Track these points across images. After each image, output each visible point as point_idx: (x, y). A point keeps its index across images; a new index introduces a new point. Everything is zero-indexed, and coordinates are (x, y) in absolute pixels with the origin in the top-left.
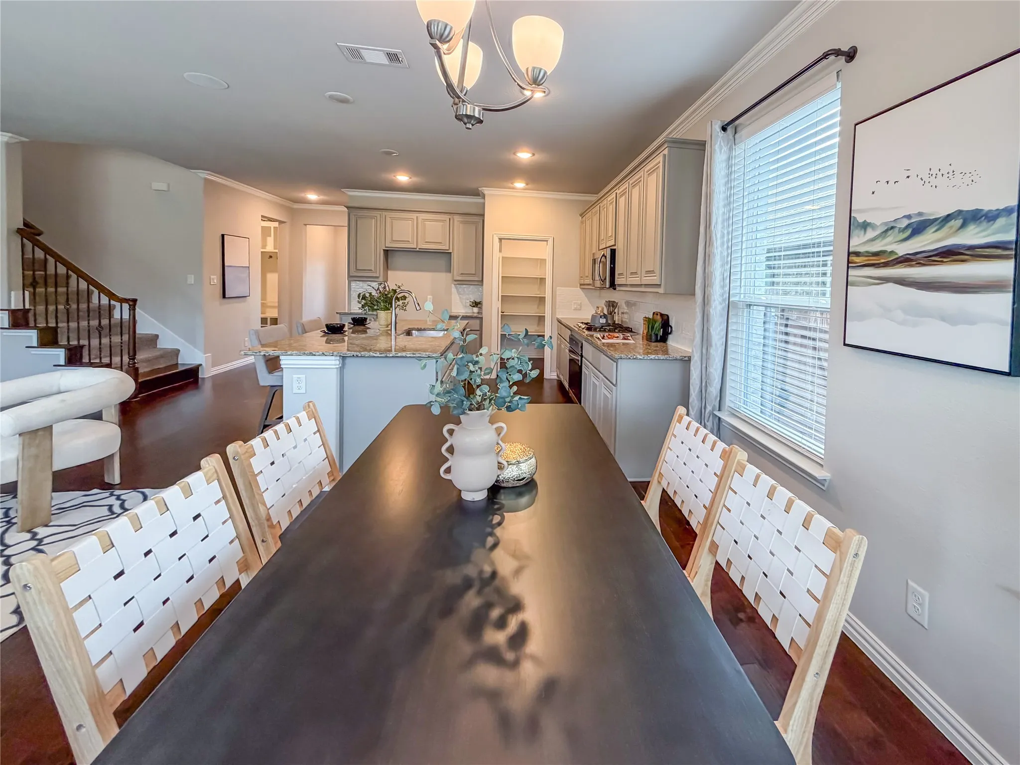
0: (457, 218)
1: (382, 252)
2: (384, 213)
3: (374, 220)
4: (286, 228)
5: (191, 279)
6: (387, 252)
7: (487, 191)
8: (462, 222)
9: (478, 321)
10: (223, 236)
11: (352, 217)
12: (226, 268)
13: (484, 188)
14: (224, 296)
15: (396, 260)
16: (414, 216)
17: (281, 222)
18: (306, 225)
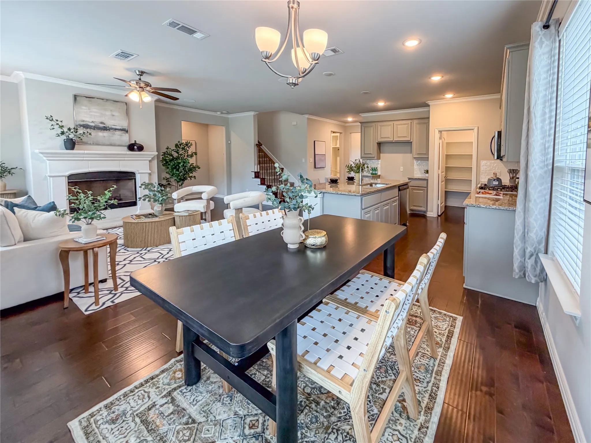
0: (415, 122)
1: (376, 144)
2: (376, 124)
3: (372, 128)
4: (343, 135)
5: (304, 160)
6: (379, 144)
7: (430, 103)
8: (419, 124)
9: (426, 182)
10: (315, 141)
11: (363, 128)
12: (316, 155)
13: (428, 102)
14: (315, 168)
15: (384, 148)
16: (391, 123)
17: (341, 133)
18: (351, 133)
